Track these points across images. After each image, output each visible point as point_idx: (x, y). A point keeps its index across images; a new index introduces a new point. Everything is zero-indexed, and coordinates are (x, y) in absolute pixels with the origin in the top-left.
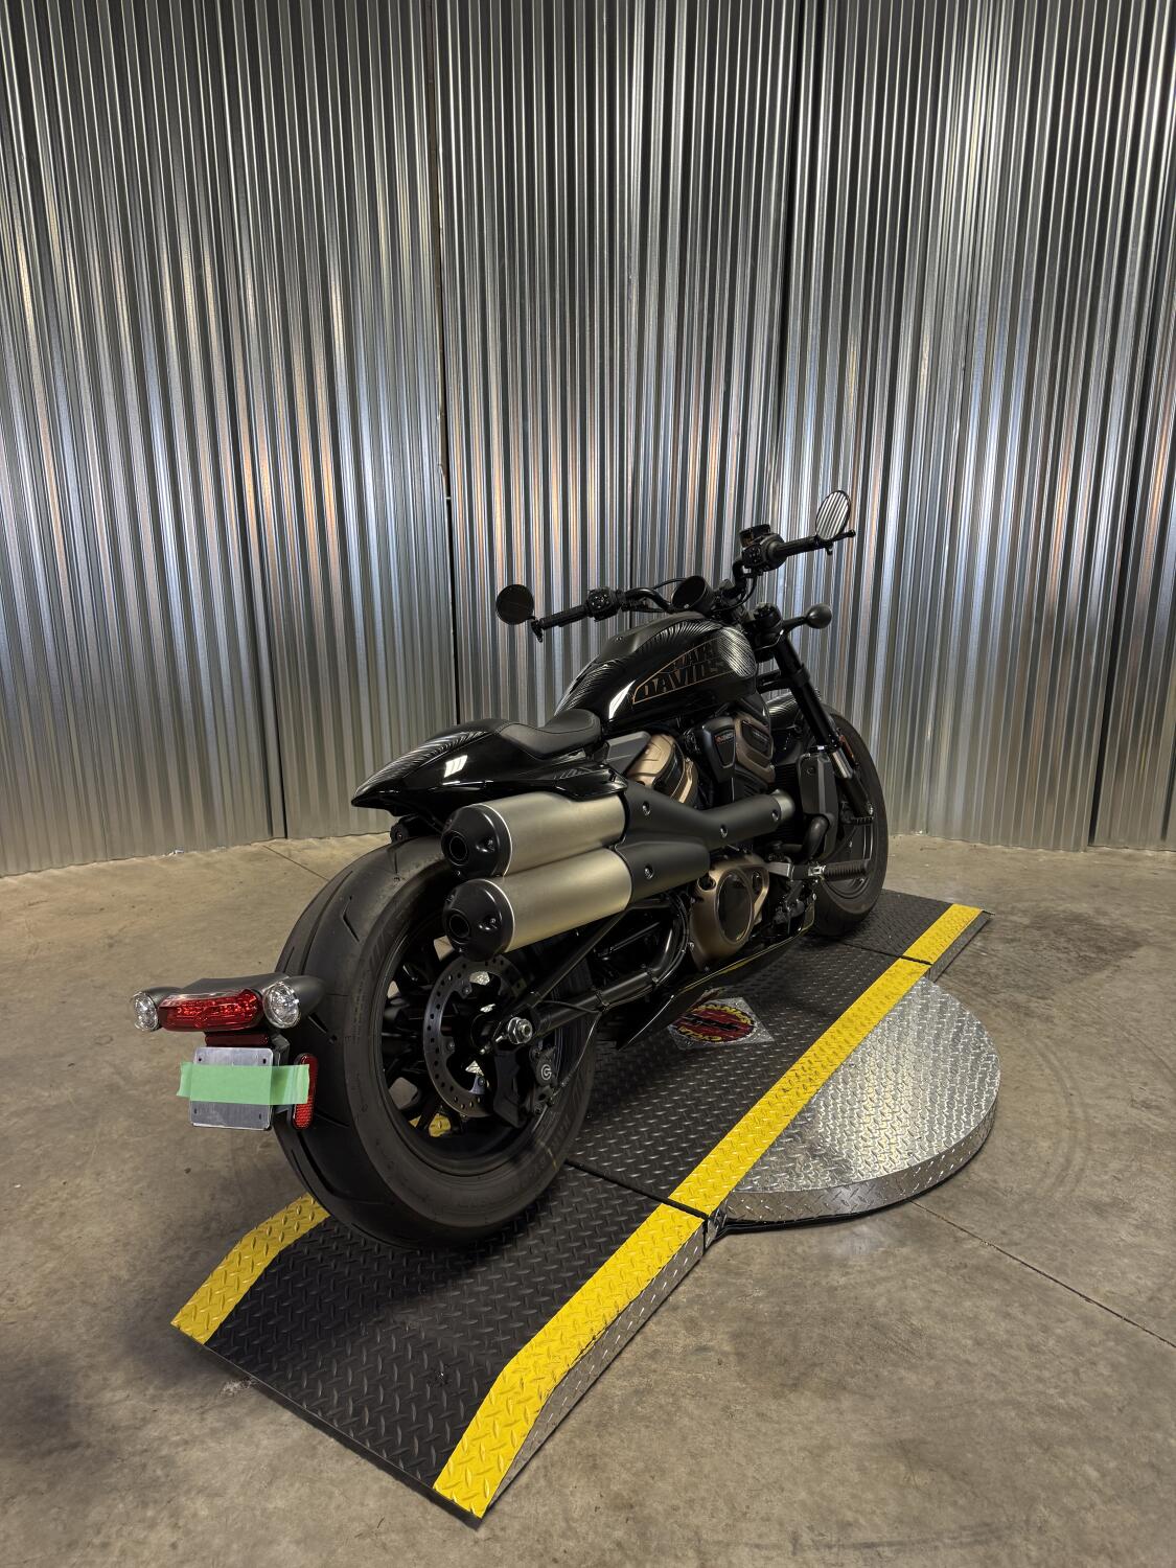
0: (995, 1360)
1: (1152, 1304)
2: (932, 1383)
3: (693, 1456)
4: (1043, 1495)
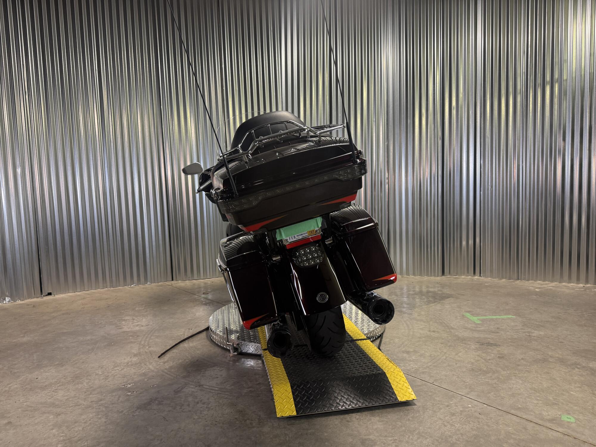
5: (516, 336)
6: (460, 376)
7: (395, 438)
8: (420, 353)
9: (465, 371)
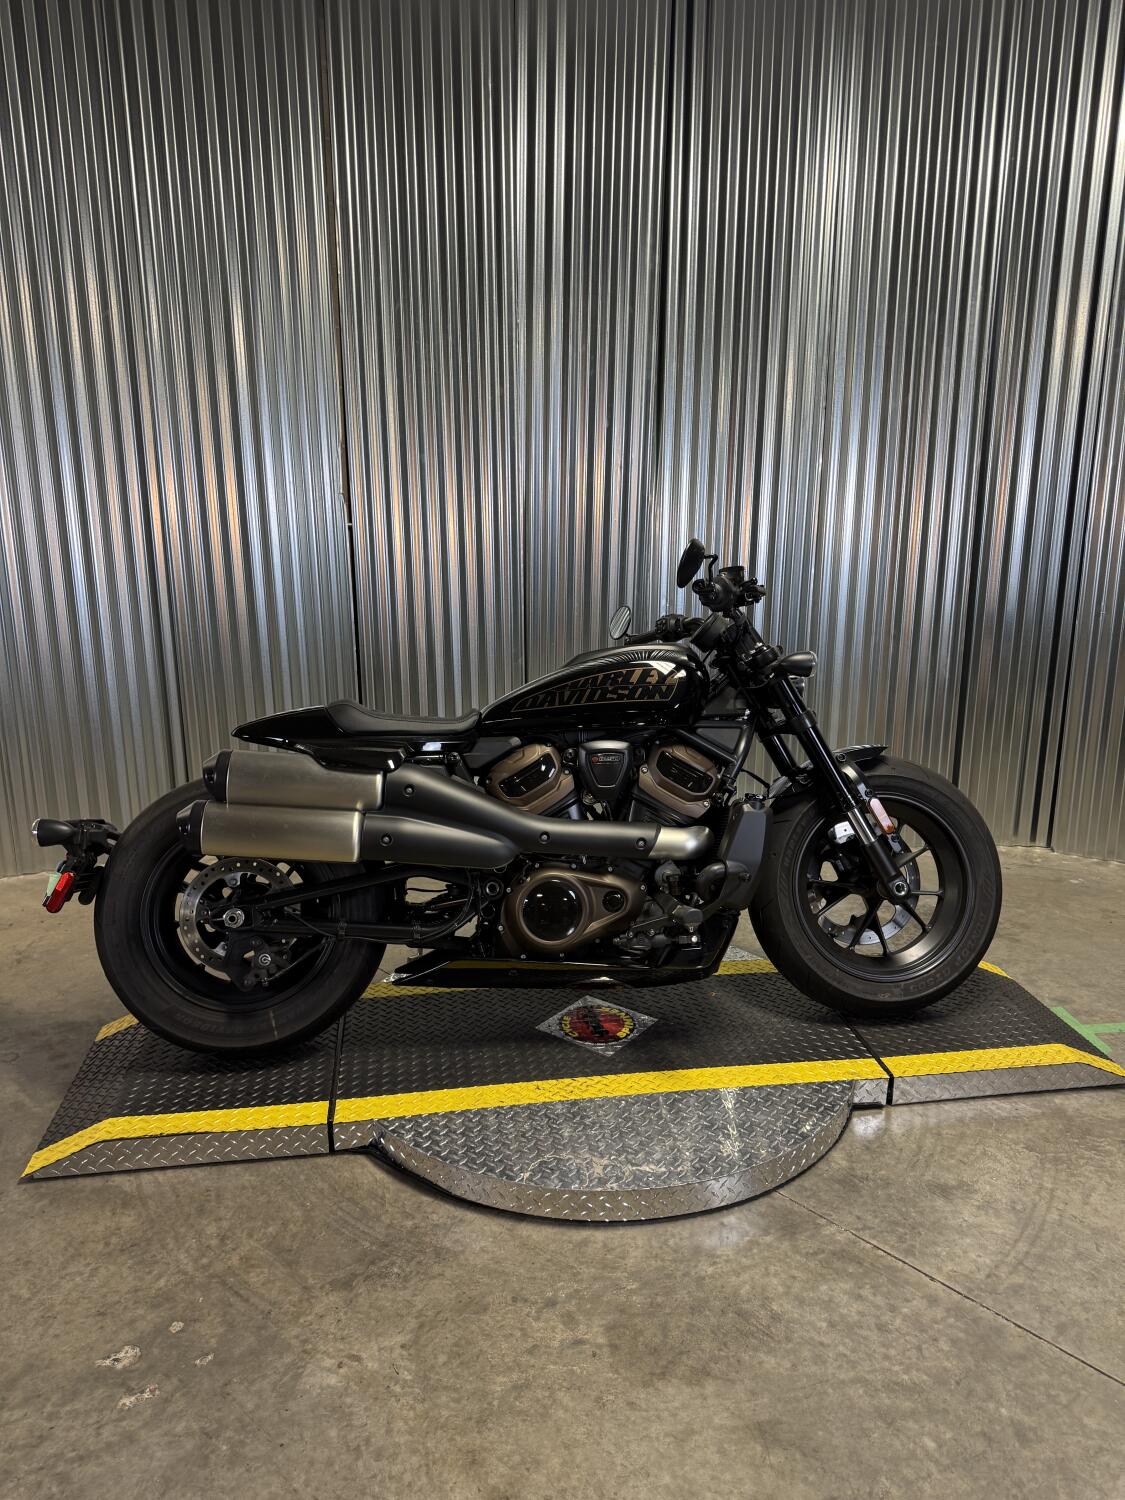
0: (847, 1340)
1: (989, 1280)
2: (789, 1366)
3: (567, 1447)
4: (885, 1468)
8: (980, 1195)
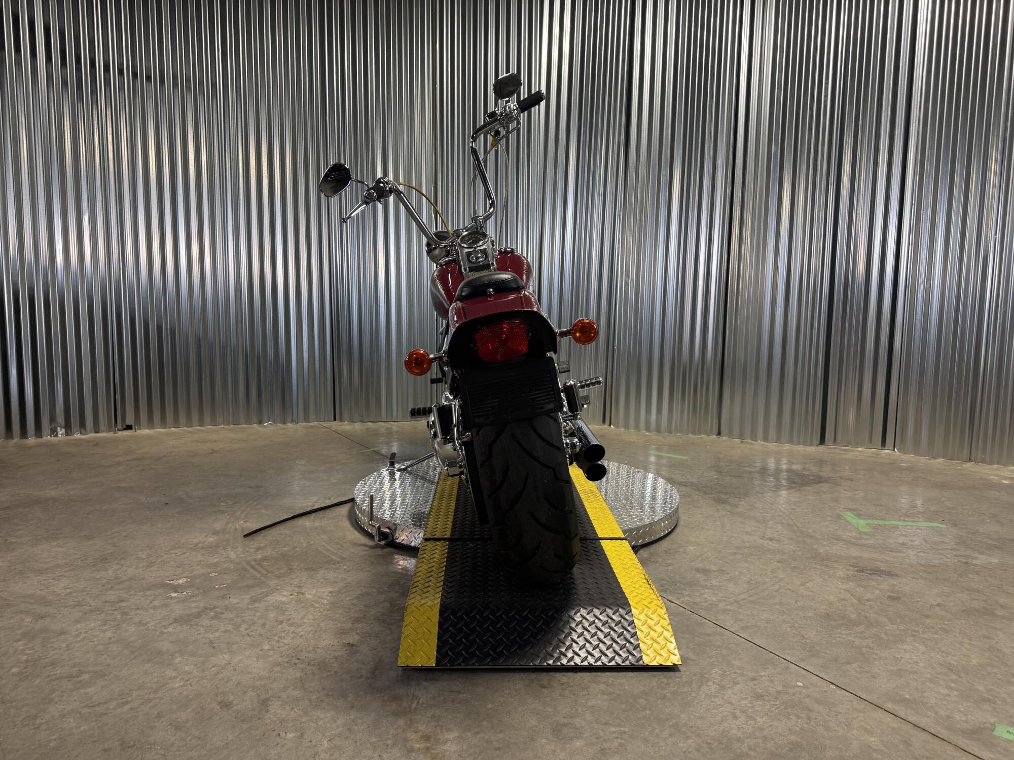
5: (937, 561)
6: (797, 625)
7: (622, 729)
8: (730, 575)
9: (809, 617)
